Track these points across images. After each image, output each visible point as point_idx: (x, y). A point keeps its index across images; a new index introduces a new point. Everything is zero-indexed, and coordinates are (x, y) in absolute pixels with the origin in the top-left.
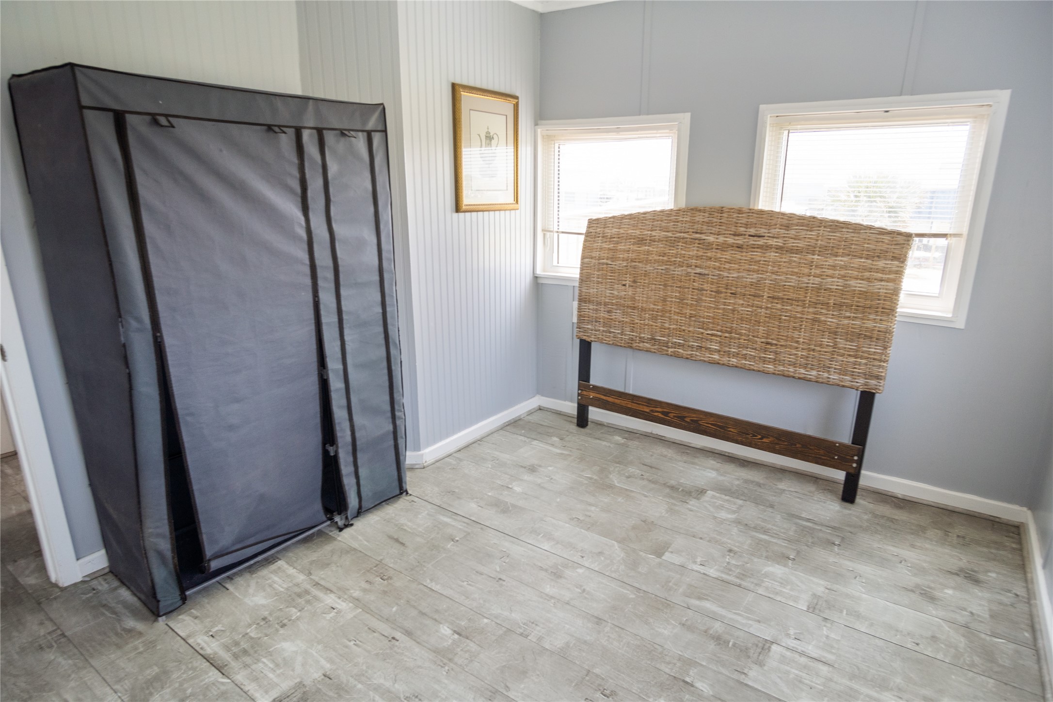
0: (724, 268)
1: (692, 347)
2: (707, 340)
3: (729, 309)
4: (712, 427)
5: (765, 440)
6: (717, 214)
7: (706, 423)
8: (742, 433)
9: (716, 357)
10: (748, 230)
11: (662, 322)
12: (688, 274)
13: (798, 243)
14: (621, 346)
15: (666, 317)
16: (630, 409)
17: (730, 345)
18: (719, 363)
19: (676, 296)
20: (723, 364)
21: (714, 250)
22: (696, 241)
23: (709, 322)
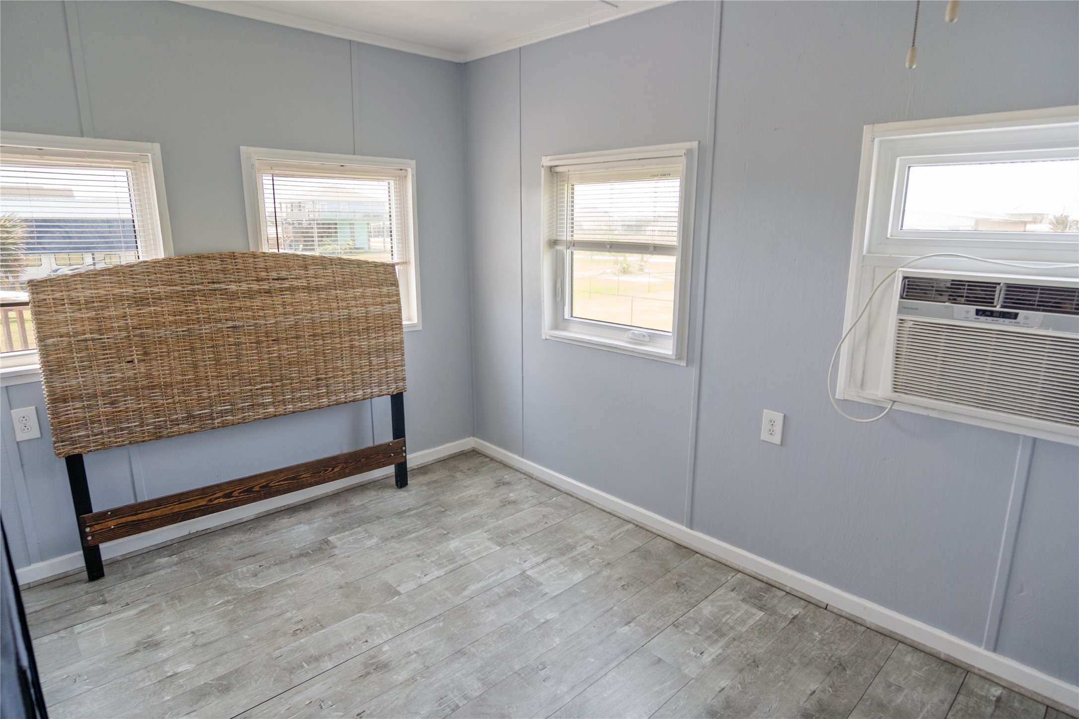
0: (259, 316)
1: (243, 409)
2: (257, 396)
3: (274, 357)
4: (285, 482)
5: (336, 470)
6: (230, 261)
7: (278, 482)
8: (315, 473)
9: (271, 410)
10: (270, 274)
11: (198, 393)
12: (220, 330)
13: (320, 281)
14: (143, 441)
15: (203, 386)
16: (178, 513)
17: (283, 393)
18: (275, 416)
19: (209, 358)
20: (280, 415)
21: (241, 299)
22: (217, 291)
23: (255, 376)
